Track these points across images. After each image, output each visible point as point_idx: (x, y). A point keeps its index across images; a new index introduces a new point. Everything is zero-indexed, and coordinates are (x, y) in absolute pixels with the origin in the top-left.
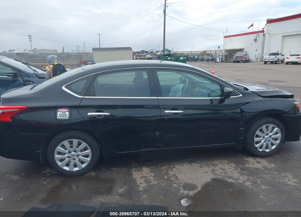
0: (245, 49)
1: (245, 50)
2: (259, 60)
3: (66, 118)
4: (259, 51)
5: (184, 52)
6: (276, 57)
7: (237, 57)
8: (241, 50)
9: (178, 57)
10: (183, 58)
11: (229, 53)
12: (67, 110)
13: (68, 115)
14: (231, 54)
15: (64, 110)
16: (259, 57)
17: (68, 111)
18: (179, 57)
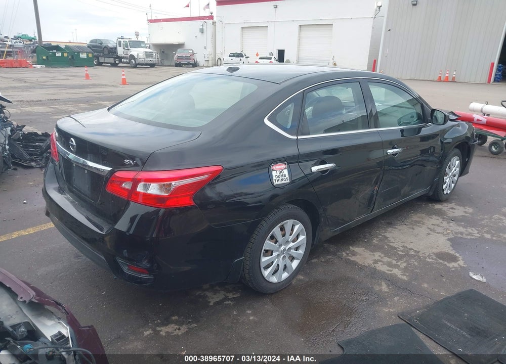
0: (185, 45)
1: (187, 46)
2: (210, 63)
3: (287, 182)
4: (210, 49)
5: (58, 44)
6: (241, 60)
7: (180, 58)
8: (181, 46)
9: (76, 53)
10: (86, 55)
11: (161, 50)
12: (284, 166)
13: (287, 176)
14: (163, 52)
15: (280, 167)
16: (210, 59)
17: (285, 168)
18: (79, 53)
